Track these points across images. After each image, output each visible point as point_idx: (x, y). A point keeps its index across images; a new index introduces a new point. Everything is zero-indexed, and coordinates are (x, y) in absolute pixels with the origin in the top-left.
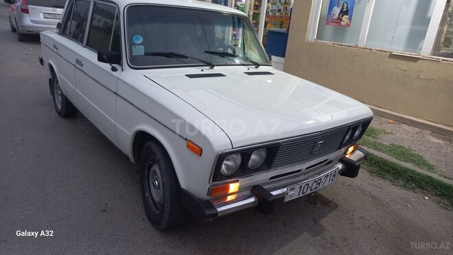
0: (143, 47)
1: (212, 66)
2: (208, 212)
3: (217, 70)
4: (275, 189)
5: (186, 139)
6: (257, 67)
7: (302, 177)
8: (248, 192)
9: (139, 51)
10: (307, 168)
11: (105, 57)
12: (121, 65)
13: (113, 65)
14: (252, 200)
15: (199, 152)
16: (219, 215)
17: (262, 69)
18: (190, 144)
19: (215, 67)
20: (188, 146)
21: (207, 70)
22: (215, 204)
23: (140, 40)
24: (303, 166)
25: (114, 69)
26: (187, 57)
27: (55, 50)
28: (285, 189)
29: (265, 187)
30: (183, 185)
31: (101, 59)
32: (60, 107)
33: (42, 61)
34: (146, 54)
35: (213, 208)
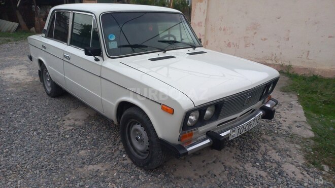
0: (116, 42)
1: (165, 51)
2: (181, 152)
3: (169, 53)
4: (222, 132)
5: (161, 104)
6: (194, 49)
7: (238, 123)
8: (205, 136)
9: (114, 45)
10: (241, 116)
11: (90, 51)
12: (102, 57)
13: (96, 57)
14: (208, 141)
15: (172, 111)
16: (189, 153)
17: (198, 49)
18: (164, 106)
19: (167, 52)
20: (163, 108)
21: (161, 54)
22: (184, 146)
23: (113, 38)
24: (238, 115)
25: (97, 60)
26: (146, 47)
27: (44, 49)
28: (229, 131)
29: (215, 131)
30: (160, 135)
31: (87, 53)
32: (49, 90)
33: (31, 58)
34: (119, 47)
35: (184, 149)
